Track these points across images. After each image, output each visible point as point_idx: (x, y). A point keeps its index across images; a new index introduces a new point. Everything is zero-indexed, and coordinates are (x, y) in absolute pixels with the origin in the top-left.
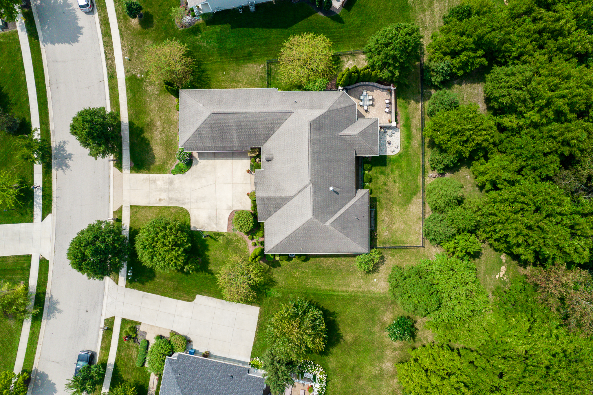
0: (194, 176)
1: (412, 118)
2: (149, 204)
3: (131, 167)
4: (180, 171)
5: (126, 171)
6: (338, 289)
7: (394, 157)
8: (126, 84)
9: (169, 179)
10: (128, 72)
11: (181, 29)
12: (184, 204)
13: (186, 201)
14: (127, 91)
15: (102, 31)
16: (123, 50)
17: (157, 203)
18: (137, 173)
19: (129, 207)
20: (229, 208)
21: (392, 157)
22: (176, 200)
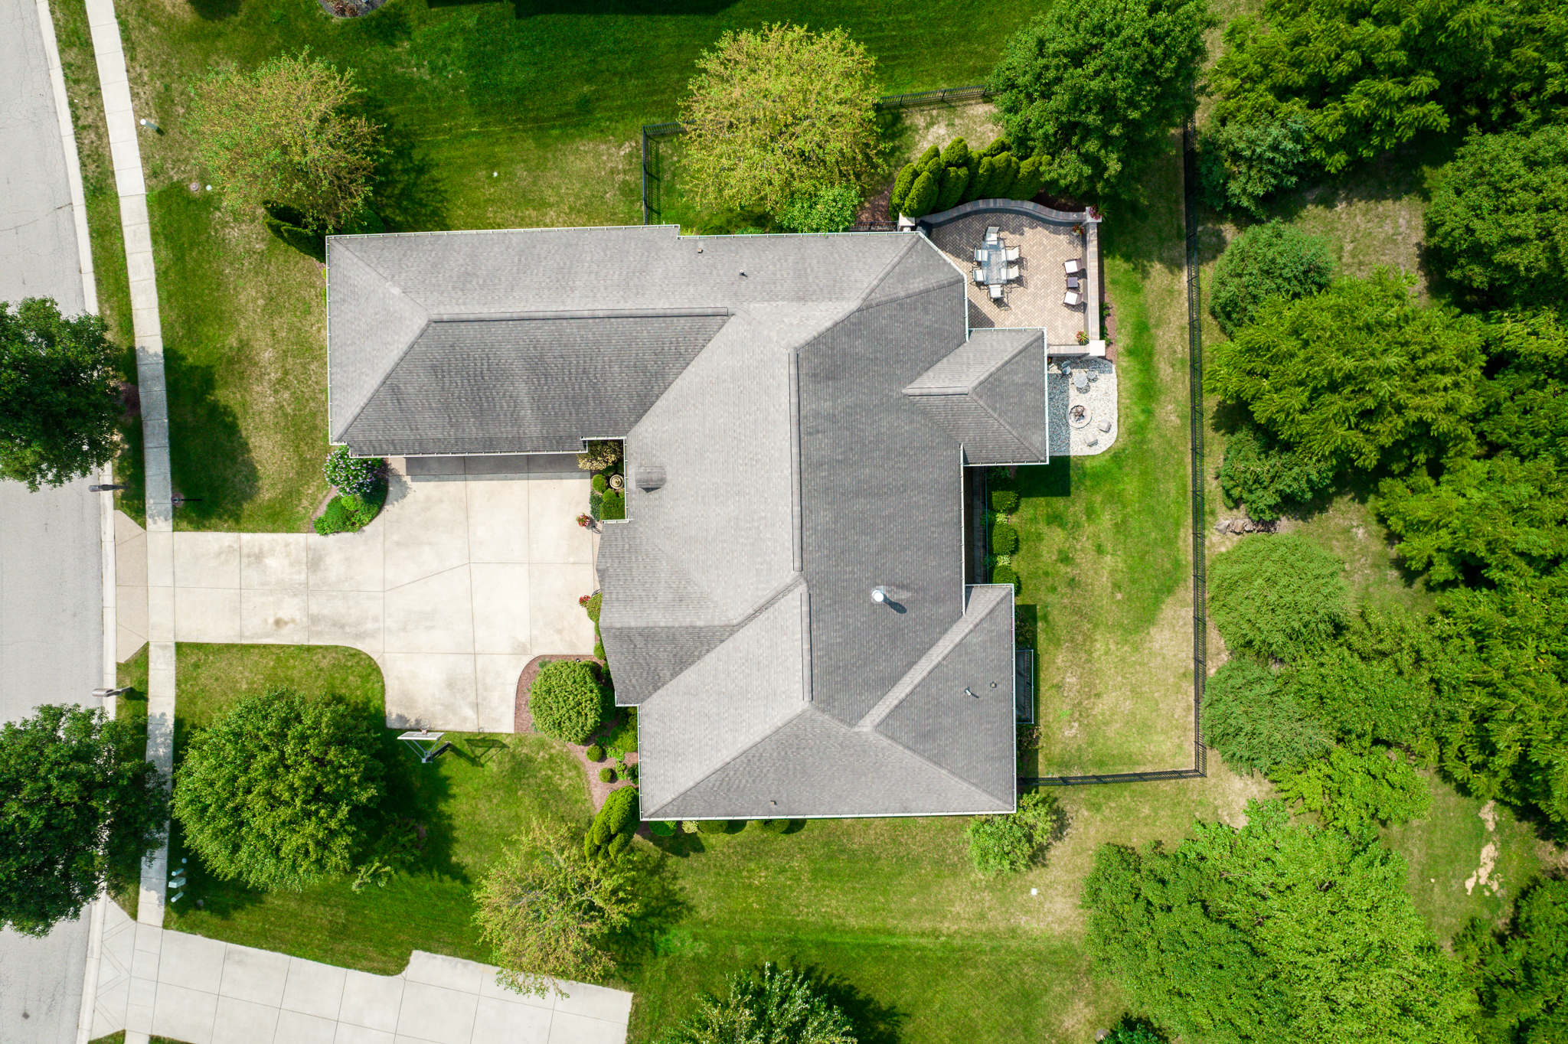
0: (396, 538)
1: (1157, 326)
2: (241, 636)
3: (174, 508)
4: (345, 521)
5: (160, 525)
6: (903, 924)
7: (1096, 463)
8: (151, 216)
9: (308, 548)
10: (155, 175)
11: (337, 20)
12: (360, 636)
13: (370, 626)
14: (155, 242)
15: (56, 25)
16: (134, 95)
17: (268, 636)
18: (198, 529)
19: (173, 649)
20: (520, 649)
21: (1088, 464)
22: (334, 624)
